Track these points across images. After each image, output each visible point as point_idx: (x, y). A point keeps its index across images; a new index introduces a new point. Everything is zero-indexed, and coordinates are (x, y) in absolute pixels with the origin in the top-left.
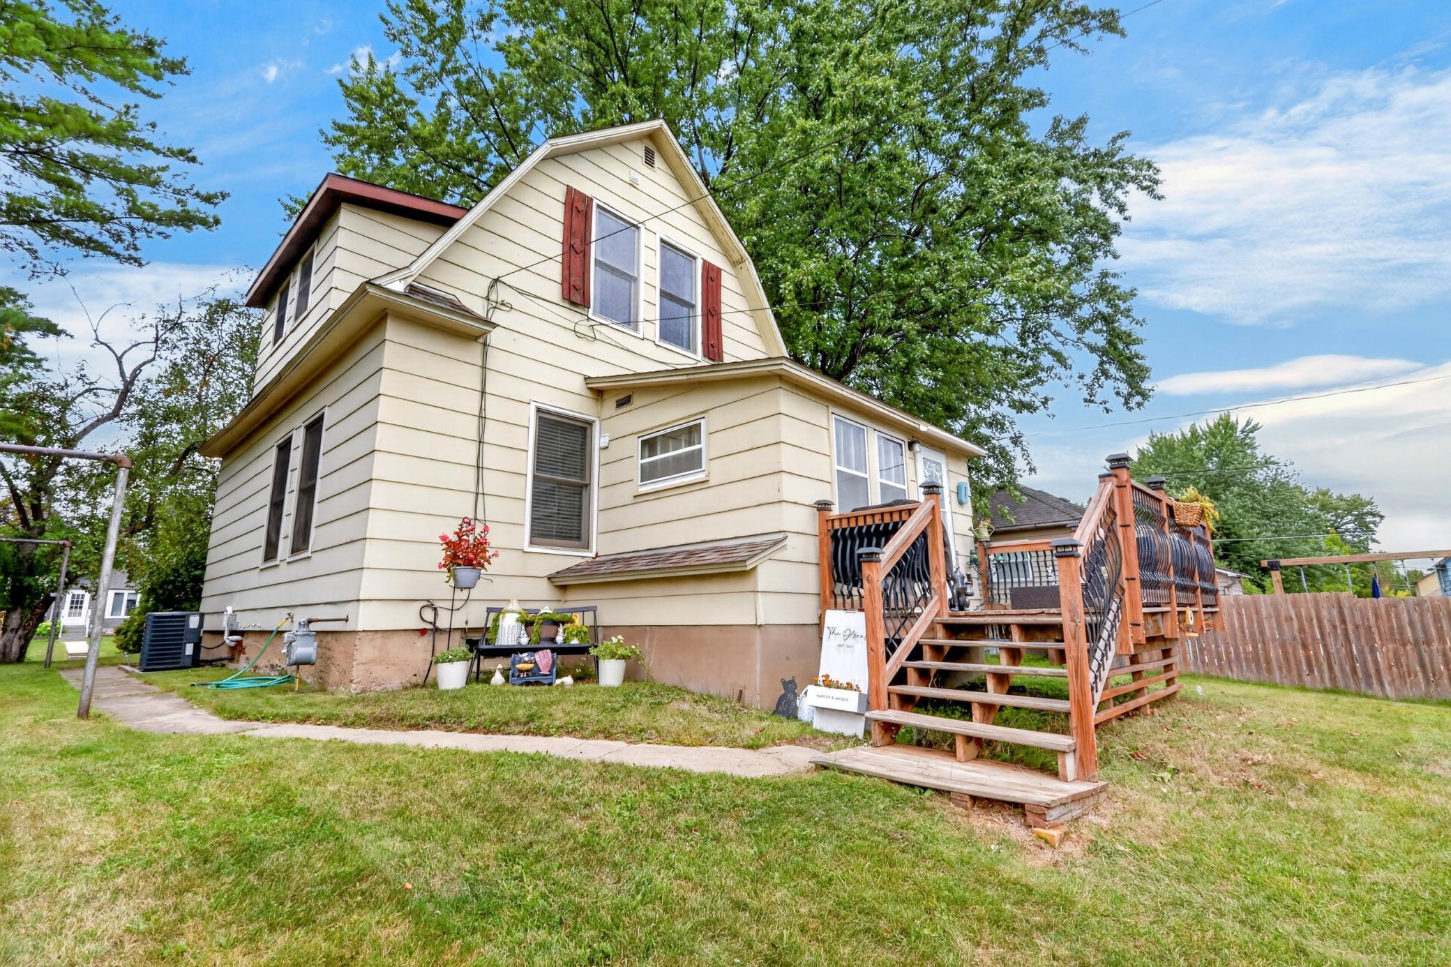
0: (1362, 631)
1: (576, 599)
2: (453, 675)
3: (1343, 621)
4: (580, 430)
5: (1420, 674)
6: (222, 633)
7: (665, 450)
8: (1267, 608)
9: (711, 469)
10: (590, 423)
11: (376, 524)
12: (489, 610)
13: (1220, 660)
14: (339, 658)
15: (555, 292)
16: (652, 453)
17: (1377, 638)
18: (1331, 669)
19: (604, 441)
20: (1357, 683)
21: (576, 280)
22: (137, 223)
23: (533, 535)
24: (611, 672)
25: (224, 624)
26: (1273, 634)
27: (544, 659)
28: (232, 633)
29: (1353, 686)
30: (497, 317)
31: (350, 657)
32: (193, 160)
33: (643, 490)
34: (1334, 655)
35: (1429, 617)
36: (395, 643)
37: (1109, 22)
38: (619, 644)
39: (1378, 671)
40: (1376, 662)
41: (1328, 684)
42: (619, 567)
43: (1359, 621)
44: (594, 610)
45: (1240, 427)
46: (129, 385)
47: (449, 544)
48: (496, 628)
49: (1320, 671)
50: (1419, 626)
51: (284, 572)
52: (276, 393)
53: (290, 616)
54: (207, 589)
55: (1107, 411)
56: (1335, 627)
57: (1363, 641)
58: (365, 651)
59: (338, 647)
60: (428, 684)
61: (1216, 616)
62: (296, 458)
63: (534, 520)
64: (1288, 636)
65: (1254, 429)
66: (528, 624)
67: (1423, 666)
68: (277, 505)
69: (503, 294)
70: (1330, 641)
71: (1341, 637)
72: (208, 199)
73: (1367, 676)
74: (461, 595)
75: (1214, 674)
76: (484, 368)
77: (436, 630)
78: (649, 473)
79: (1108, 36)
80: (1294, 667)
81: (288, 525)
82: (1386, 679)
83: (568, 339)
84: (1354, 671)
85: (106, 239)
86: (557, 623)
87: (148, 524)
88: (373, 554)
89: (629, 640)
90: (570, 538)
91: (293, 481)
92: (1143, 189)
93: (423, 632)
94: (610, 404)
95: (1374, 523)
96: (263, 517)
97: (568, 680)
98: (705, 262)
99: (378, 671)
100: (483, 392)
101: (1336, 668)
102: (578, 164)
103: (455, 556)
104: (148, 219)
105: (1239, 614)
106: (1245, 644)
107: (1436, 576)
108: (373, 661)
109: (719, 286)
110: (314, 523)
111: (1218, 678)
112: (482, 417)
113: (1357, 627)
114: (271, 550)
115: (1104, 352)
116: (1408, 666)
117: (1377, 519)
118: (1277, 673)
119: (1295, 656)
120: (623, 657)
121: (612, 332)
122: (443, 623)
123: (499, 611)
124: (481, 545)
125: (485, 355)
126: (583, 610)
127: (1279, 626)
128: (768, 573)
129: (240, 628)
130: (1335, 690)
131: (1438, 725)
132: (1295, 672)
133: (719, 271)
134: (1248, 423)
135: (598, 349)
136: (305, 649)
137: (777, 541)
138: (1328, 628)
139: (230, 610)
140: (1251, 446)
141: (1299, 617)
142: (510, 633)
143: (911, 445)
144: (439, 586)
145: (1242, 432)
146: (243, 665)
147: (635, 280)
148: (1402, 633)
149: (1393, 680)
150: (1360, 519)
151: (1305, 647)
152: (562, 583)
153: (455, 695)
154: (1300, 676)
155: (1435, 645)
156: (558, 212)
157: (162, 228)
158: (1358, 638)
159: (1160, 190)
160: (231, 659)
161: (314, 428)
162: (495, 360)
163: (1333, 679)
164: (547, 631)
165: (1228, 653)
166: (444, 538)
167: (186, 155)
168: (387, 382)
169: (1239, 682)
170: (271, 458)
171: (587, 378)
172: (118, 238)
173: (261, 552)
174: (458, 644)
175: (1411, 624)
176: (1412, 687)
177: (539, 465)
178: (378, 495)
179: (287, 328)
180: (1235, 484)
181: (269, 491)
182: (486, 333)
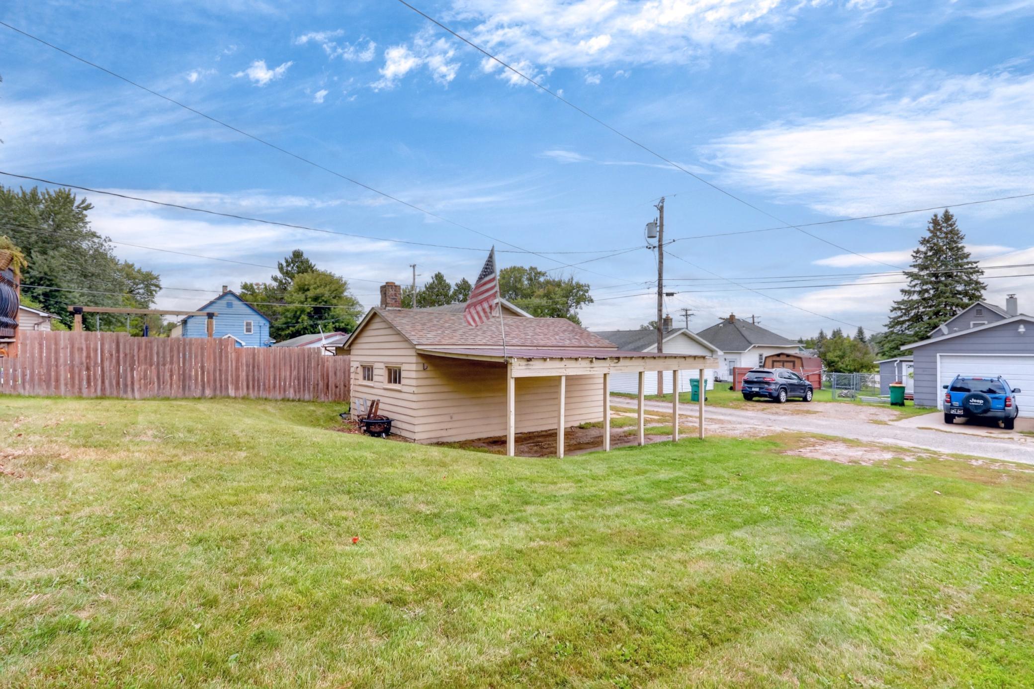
0: (128, 356)
3: (118, 351)
5: (156, 384)
8: (64, 340)
13: (15, 381)
17: (136, 363)
18: (103, 382)
20: (118, 392)
26: (66, 361)
29: (115, 392)
34: (107, 374)
35: (168, 349)
39: (133, 383)
40: (133, 377)
41: (99, 393)
43: (128, 351)
45: (76, 204)
49: (96, 385)
50: (161, 355)
56: (112, 355)
57: (128, 364)
61: (11, 346)
64: (77, 361)
65: (87, 208)
67: (158, 378)
70: (107, 364)
71: (114, 361)
73: (126, 386)
75: (7, 392)
80: (77, 382)
82: (136, 387)
84: (118, 383)
95: (155, 291)
101: (107, 382)
105: (41, 345)
106: (40, 366)
107: (181, 327)
111: (10, 395)
113: (126, 355)
116: (150, 378)
117: (158, 289)
118: (63, 388)
119: (79, 375)
127: (72, 353)
130: (103, 397)
131: (155, 412)
132: (77, 386)
134: (83, 202)
138: (107, 355)
140: (82, 220)
141: (88, 348)
145: (78, 207)
148: (151, 359)
149: (140, 388)
150: (147, 287)
151: (88, 369)
154: (80, 389)
155: (168, 366)
158: (125, 362)
163: (103, 389)
165: (24, 375)
169: (30, 397)
175: (158, 353)
176: (150, 391)
180: (64, 246)
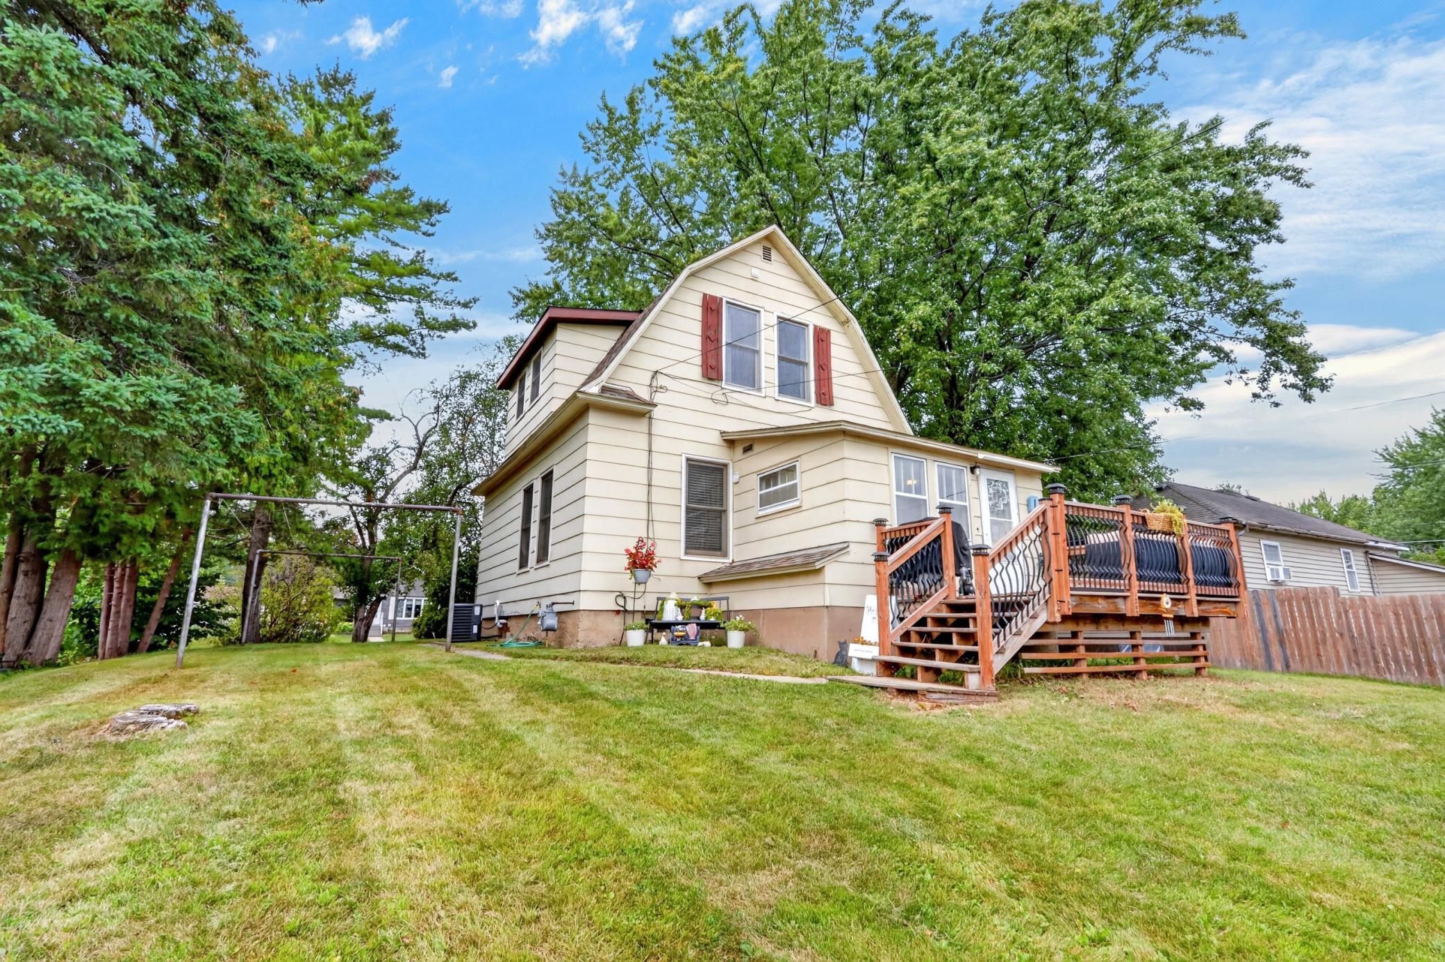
1: (717, 592)
2: (636, 638)
4: (719, 471)
6: (493, 619)
7: (783, 482)
9: (805, 498)
10: (726, 465)
11: (588, 543)
12: (658, 599)
14: (570, 627)
15: (696, 372)
16: (768, 486)
19: (736, 478)
21: (712, 362)
22: (425, 332)
23: (687, 548)
24: (735, 639)
25: (495, 613)
27: (692, 629)
28: (501, 618)
30: (658, 398)
31: (577, 626)
32: (456, 279)
33: (761, 513)
36: (602, 619)
37: (1228, 27)
38: (741, 621)
42: (743, 569)
44: (727, 599)
46: (422, 445)
47: (631, 554)
48: (662, 610)
51: (533, 575)
52: (523, 454)
53: (539, 604)
54: (480, 590)
55: (1277, 405)
58: (585, 623)
59: (569, 621)
60: (622, 643)
62: (537, 499)
63: (688, 537)
66: (682, 607)
68: (526, 531)
69: (661, 380)
72: (466, 305)
74: (641, 588)
76: (650, 434)
77: (626, 611)
78: (765, 501)
79: (1229, 40)
81: (534, 545)
83: (709, 406)
85: (406, 344)
86: (701, 607)
87: (434, 544)
88: (587, 562)
89: (747, 619)
90: (715, 549)
91: (536, 514)
92: (1289, 178)
93: (618, 612)
94: (739, 450)
96: (517, 539)
97: (707, 644)
98: (815, 327)
99: (593, 636)
100: (650, 451)
102: (712, 274)
103: (634, 562)
104: (432, 328)
108: (589, 629)
109: (828, 344)
110: (551, 542)
112: (650, 468)
114: (523, 562)
115: (1265, 346)
120: (743, 630)
121: (740, 395)
122: (630, 607)
123: (664, 599)
124: (650, 556)
125: (650, 425)
126: (720, 599)
128: (832, 571)
129: (505, 614)
133: (828, 332)
135: (730, 410)
136: (551, 621)
137: (842, 548)
139: (498, 602)
142: (671, 613)
143: (973, 470)
144: (626, 582)
146: (508, 639)
147: (757, 352)
152: (708, 582)
153: (638, 649)
156: (697, 313)
157: (438, 333)
159: (1305, 178)
160: (500, 636)
161: (547, 479)
162: (657, 428)
164: (694, 612)
166: (627, 551)
167: (450, 277)
168: (591, 451)
170: (520, 497)
171: (722, 433)
172: (414, 343)
173: (517, 563)
174: (640, 620)
177: (690, 499)
178: (588, 524)
179: (526, 406)
181: (520, 520)
182: (650, 411)
